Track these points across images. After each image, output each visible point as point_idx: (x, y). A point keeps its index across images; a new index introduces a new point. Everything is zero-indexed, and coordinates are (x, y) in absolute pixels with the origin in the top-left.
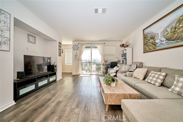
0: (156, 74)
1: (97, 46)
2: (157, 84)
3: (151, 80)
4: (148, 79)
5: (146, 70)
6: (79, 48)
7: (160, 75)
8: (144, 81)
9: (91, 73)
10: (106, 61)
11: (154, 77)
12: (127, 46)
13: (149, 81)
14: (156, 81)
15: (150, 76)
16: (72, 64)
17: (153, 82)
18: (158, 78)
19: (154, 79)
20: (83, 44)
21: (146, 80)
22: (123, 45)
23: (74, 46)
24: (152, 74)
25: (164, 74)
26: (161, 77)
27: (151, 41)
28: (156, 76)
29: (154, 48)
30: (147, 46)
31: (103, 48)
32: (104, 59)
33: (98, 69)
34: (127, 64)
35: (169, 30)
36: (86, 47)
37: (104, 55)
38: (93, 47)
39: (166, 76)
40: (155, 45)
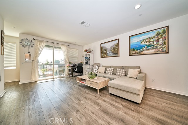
0: (110, 69)
1: (61, 47)
2: (111, 74)
3: (109, 72)
4: (107, 72)
5: (105, 67)
6: (33, 44)
7: (112, 69)
8: (105, 74)
9: (54, 76)
10: (70, 63)
11: (109, 71)
12: (90, 52)
13: (108, 73)
14: (111, 72)
15: (108, 70)
16: (15, 68)
17: (109, 73)
18: (111, 71)
19: (110, 72)
20: (41, 41)
21: (106, 73)
22: (86, 51)
23: (23, 40)
24: (108, 69)
25: (113, 69)
26: (112, 70)
27: (105, 51)
28: (110, 70)
29: (107, 56)
30: (103, 54)
31: (67, 49)
32: (69, 61)
33: (61, 71)
34: (91, 65)
35: (113, 48)
36: (46, 46)
37: (69, 57)
38: (55, 47)
39: (113, 70)
40: (107, 54)
